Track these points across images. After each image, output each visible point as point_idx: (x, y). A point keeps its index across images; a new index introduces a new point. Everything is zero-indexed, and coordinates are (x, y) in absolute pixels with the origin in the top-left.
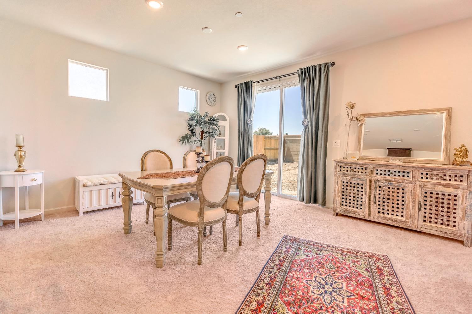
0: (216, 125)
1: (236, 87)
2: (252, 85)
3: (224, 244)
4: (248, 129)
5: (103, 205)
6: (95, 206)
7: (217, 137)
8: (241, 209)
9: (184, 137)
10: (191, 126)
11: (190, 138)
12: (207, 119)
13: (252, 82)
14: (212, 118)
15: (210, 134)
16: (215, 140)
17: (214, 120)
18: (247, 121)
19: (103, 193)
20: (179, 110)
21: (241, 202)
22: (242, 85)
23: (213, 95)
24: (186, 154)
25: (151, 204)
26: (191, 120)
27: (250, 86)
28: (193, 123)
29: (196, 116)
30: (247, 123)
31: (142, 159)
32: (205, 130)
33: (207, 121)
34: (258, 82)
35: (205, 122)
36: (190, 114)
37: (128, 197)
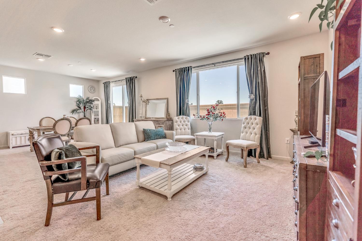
1: (103, 83)
4: (109, 106)
5: (23, 144)
6: (19, 144)
9: (74, 110)
11: (77, 111)
12: (88, 101)
13: (109, 82)
14: (91, 100)
16: (93, 111)
19: (23, 138)
20: (70, 96)
22: (106, 83)
23: (93, 87)
26: (78, 101)
29: (81, 99)
30: (108, 102)
31: (40, 121)
32: (86, 107)
34: (113, 82)
36: (77, 98)
37: (31, 136)
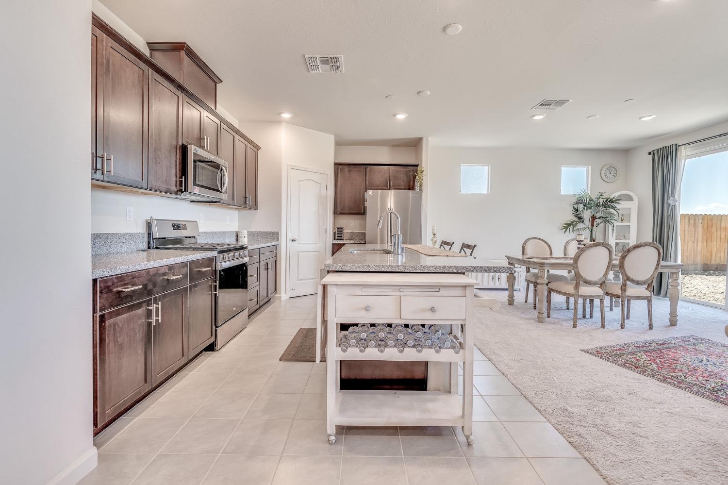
0: (614, 208)
1: (650, 153)
2: (676, 149)
3: (602, 321)
4: (669, 212)
7: (615, 223)
8: (624, 293)
9: (568, 224)
10: (578, 211)
11: (575, 225)
12: (601, 201)
13: (676, 145)
14: (609, 200)
15: (606, 220)
16: (613, 227)
17: (611, 201)
18: (668, 200)
20: (561, 193)
21: (624, 287)
22: (659, 151)
23: (612, 168)
24: (567, 242)
25: (531, 282)
26: (578, 203)
27: (673, 151)
28: (581, 207)
29: (585, 199)
30: (667, 202)
32: (598, 215)
33: (601, 203)
34: (688, 144)
35: (598, 205)
36: (577, 197)
37: (512, 275)
